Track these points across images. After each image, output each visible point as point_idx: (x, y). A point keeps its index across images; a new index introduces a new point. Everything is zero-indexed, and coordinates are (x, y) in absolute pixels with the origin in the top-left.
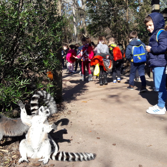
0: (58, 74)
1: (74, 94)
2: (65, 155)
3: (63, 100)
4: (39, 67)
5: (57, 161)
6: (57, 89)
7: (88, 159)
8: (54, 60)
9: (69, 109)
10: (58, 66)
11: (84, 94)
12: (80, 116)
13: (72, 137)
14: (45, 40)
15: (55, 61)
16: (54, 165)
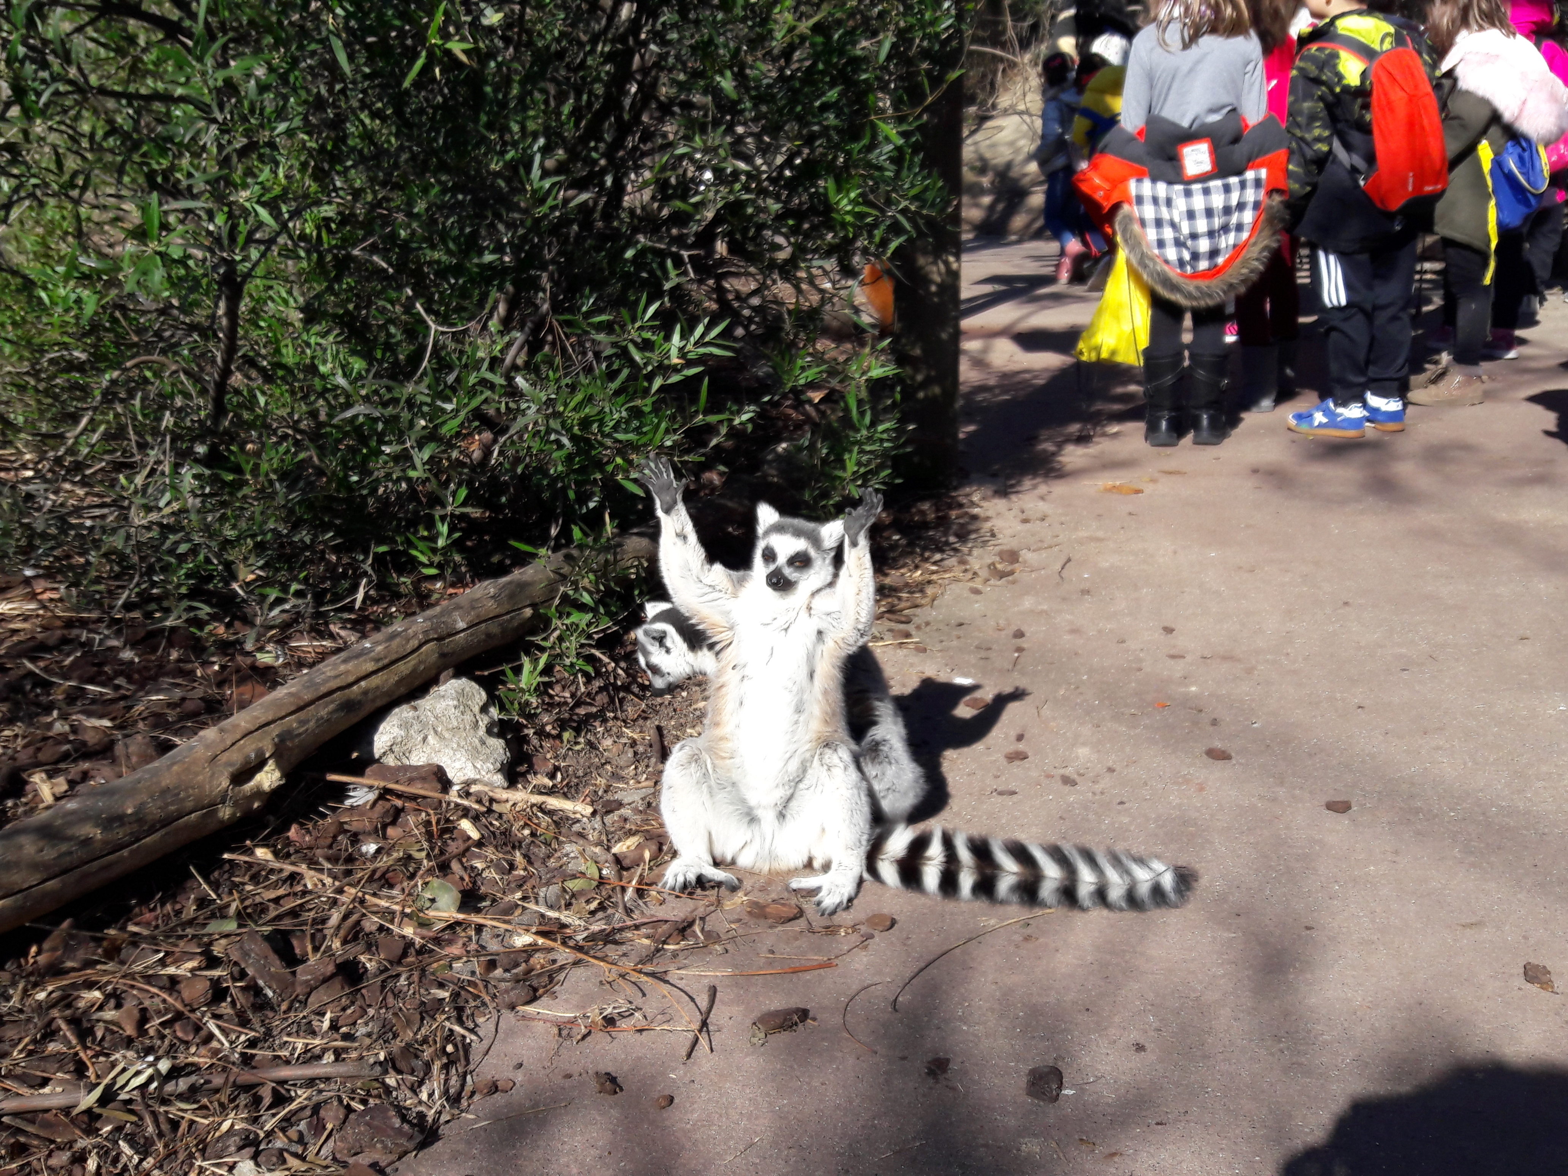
0: (927, 281)
1: (1044, 434)
2: (964, 855)
3: (965, 477)
4: (795, 231)
5: (912, 896)
6: (921, 395)
7: (1132, 900)
8: (905, 173)
9: (1005, 541)
10: (930, 222)
11: (1116, 435)
12: (1086, 592)
13: (1020, 738)
14: (839, 23)
15: (913, 186)
16: (893, 923)
